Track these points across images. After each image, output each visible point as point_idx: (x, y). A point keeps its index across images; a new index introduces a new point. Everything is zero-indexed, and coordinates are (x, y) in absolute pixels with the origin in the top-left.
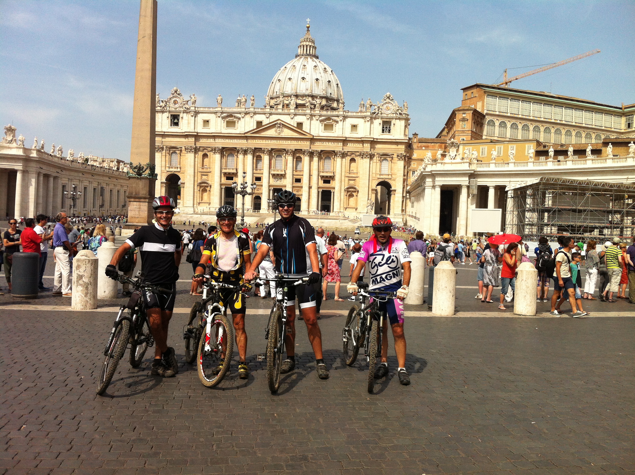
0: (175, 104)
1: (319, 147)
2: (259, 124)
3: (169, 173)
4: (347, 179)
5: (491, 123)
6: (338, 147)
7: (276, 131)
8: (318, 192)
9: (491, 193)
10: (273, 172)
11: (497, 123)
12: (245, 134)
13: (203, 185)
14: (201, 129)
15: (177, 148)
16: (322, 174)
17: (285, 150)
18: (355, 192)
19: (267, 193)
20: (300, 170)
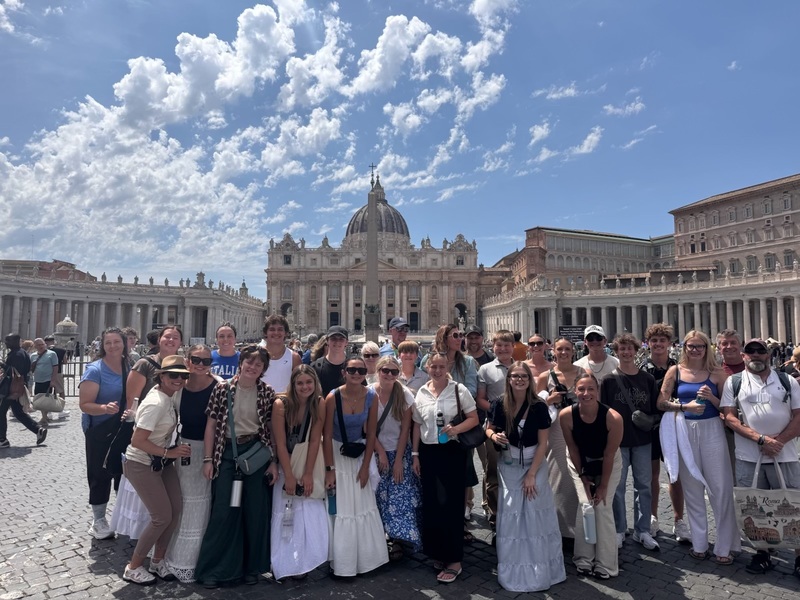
0: (288, 246)
1: (408, 278)
2: (358, 260)
3: (283, 303)
4: (430, 303)
5: (551, 256)
6: (422, 278)
8: (408, 314)
9: (574, 314)
11: (556, 257)
12: (347, 269)
13: (312, 311)
14: (308, 265)
15: (290, 282)
16: (410, 300)
17: (380, 281)
18: (438, 312)
20: (393, 296)
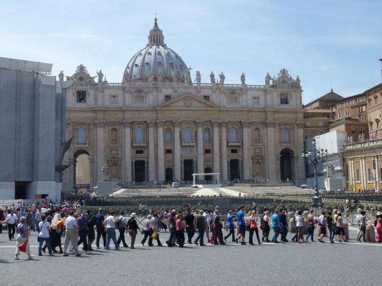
0: (82, 80)
1: (226, 118)
2: (168, 97)
3: (77, 150)
4: (253, 148)
6: (244, 118)
7: (185, 104)
8: (228, 161)
10: (183, 144)
12: (155, 108)
13: (113, 159)
14: (107, 104)
15: (85, 124)
16: (230, 144)
17: (195, 122)
18: (262, 159)
19: (180, 165)
20: (211, 140)
